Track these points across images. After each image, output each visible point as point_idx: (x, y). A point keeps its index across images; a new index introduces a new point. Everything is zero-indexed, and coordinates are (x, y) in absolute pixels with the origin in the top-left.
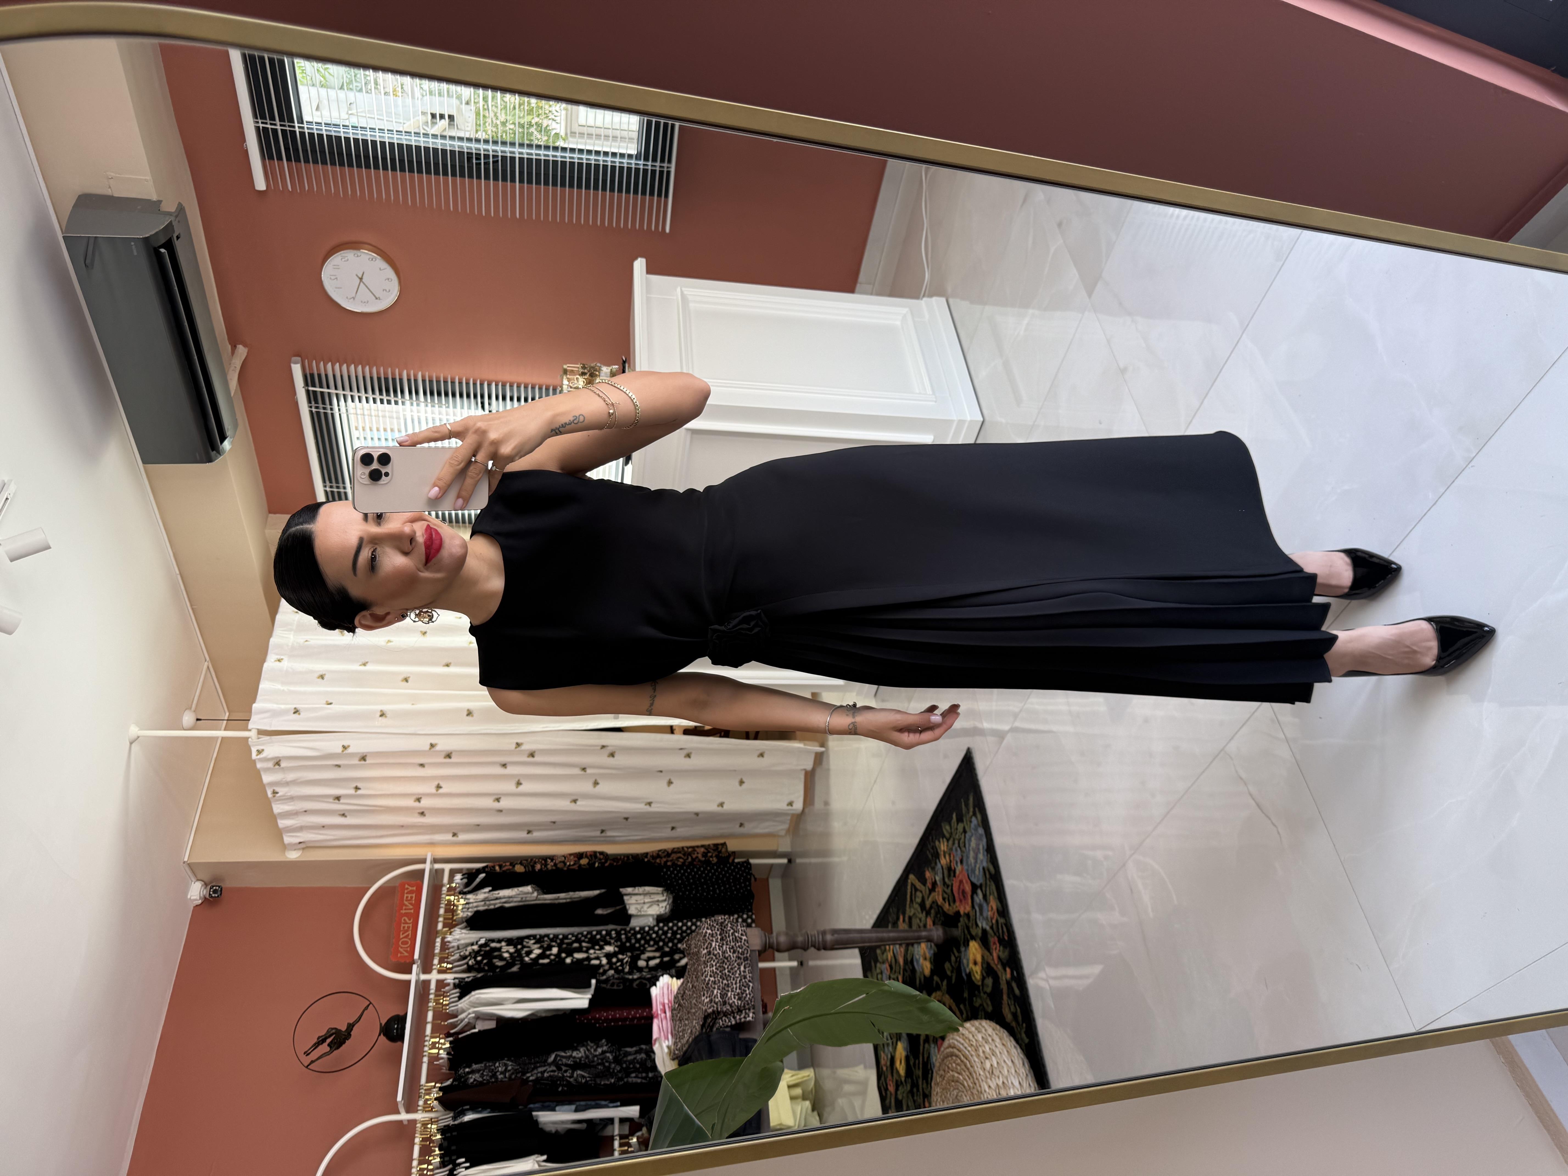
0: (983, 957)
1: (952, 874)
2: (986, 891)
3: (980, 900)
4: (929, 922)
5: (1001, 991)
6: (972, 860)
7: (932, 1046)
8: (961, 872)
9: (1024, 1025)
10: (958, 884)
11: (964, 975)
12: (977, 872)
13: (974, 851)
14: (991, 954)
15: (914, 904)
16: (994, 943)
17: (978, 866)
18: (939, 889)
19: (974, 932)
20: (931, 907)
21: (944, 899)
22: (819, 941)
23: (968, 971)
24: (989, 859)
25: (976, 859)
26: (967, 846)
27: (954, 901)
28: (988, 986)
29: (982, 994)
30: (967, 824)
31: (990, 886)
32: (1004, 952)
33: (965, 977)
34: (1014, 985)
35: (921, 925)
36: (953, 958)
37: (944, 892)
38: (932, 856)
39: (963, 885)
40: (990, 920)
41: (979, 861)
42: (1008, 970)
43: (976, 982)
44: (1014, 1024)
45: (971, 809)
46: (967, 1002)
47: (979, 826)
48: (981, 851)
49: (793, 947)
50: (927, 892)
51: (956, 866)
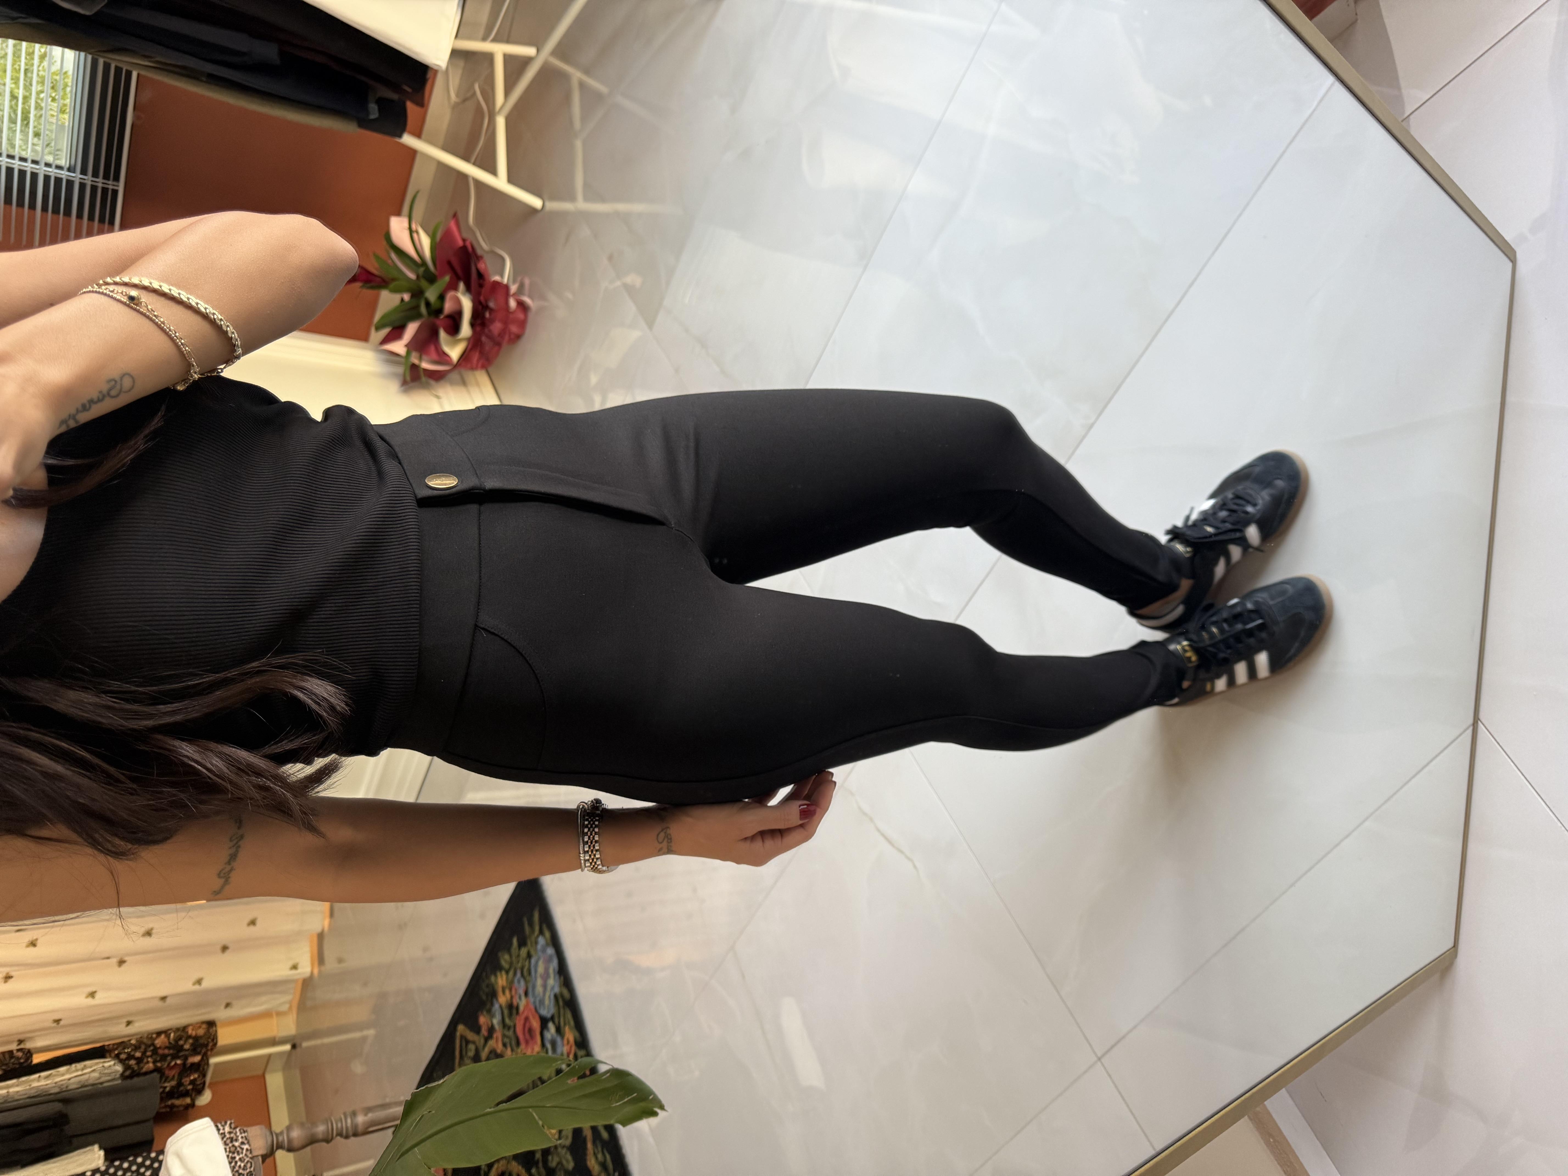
1: (514, 1012)
2: (559, 1023)
3: (552, 1036)
5: (585, 1142)
6: (539, 989)
8: (527, 1005)
10: (522, 1022)
12: (547, 1002)
13: (542, 977)
15: (466, 1059)
17: (548, 994)
18: (498, 1033)
21: (504, 1045)
22: (347, 1128)
24: (562, 983)
25: (545, 986)
26: (533, 973)
27: (518, 1043)
28: (567, 1139)
29: (560, 1151)
30: (532, 946)
31: (564, 1015)
37: (504, 1036)
38: (487, 995)
39: (530, 1022)
40: (565, 1057)
41: (549, 988)
45: (537, 928)
46: (541, 1165)
47: (547, 945)
48: (552, 975)
49: (312, 1141)
50: (482, 1041)
51: (518, 1000)
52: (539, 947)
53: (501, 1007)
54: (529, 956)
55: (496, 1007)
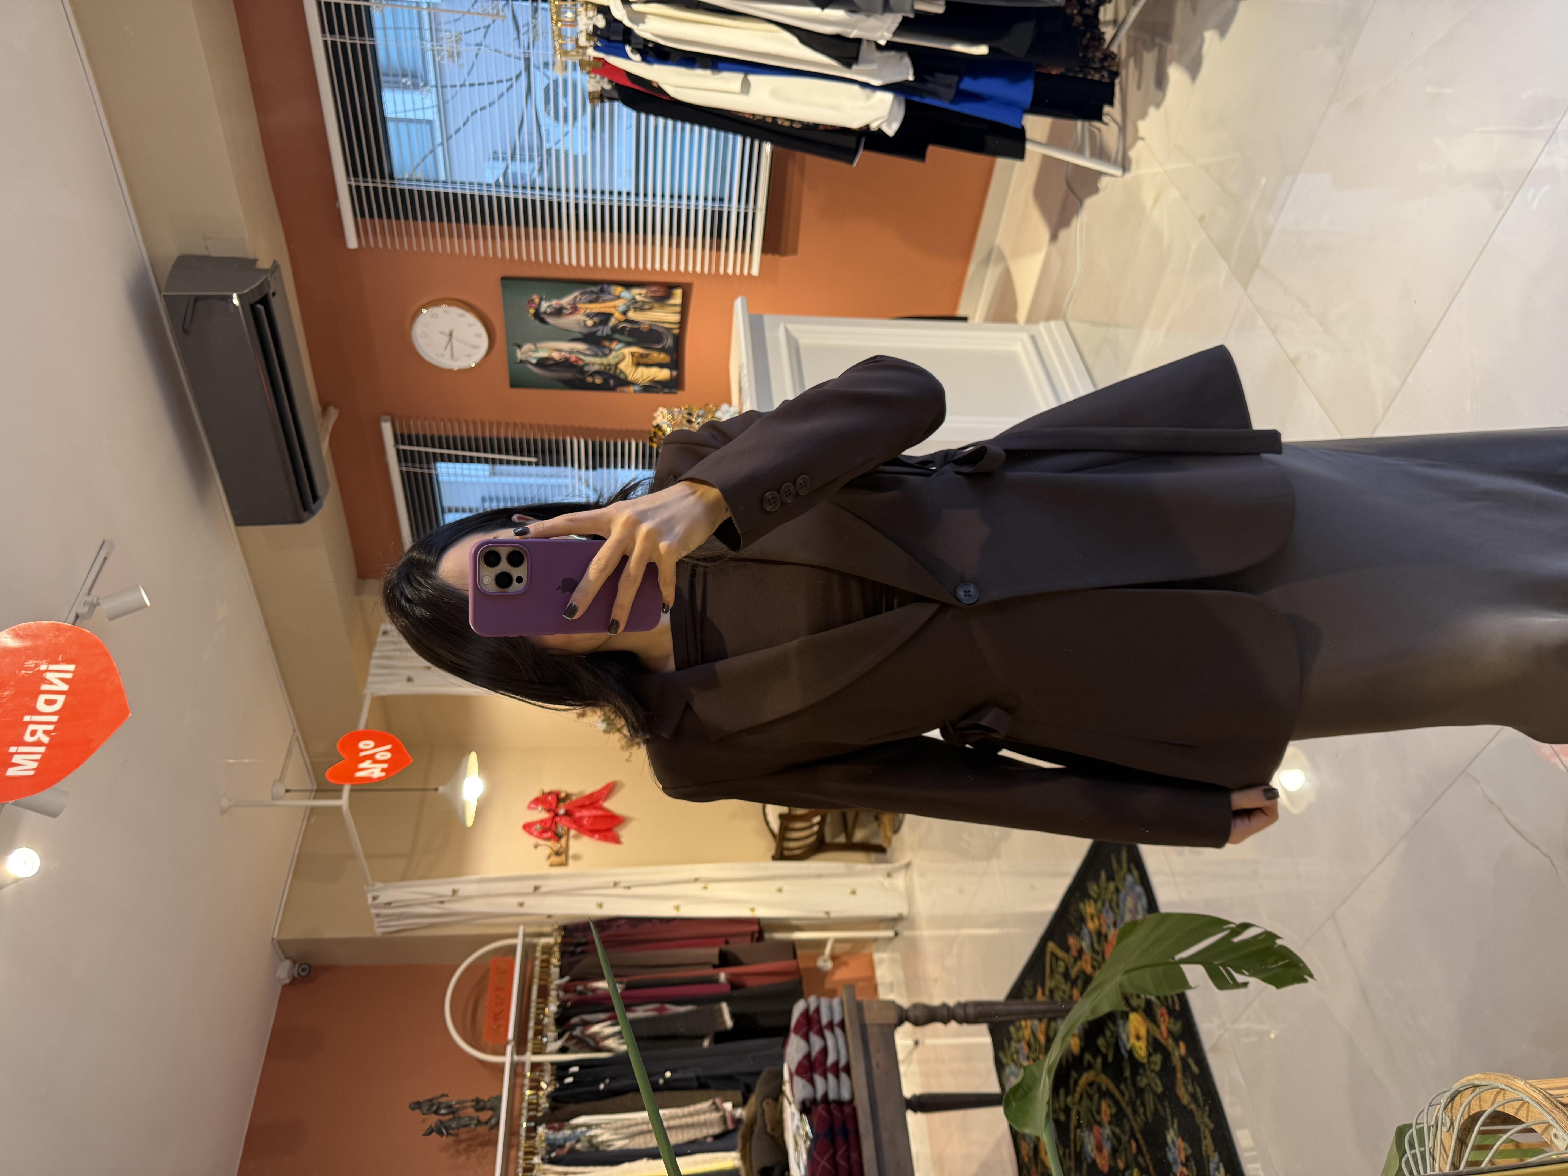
0: (1148, 1031)
1: (1103, 939)
4: (1076, 993)
5: (1173, 1070)
7: (1087, 1133)
9: (1207, 1108)
10: (1111, 949)
11: (1123, 1052)
14: (1158, 1027)
15: (1056, 974)
16: (1162, 1015)
18: (1088, 955)
19: (1134, 1002)
20: (1077, 978)
21: (1094, 968)
23: (1128, 1047)
26: (1121, 906)
28: (1155, 1063)
29: (1148, 1072)
32: (1175, 1024)
33: (1126, 1055)
34: (1191, 1062)
35: (1066, 997)
36: (1108, 1033)
37: (1093, 959)
38: (1077, 921)
42: (1182, 1045)
43: (1140, 1060)
44: (1193, 1107)
45: (1125, 865)
47: (1135, 883)
48: (1141, 912)
49: (931, 1019)
50: (1072, 960)
51: (1107, 929)
52: (1128, 883)
53: (1090, 933)
54: (1117, 891)
55: (1085, 932)
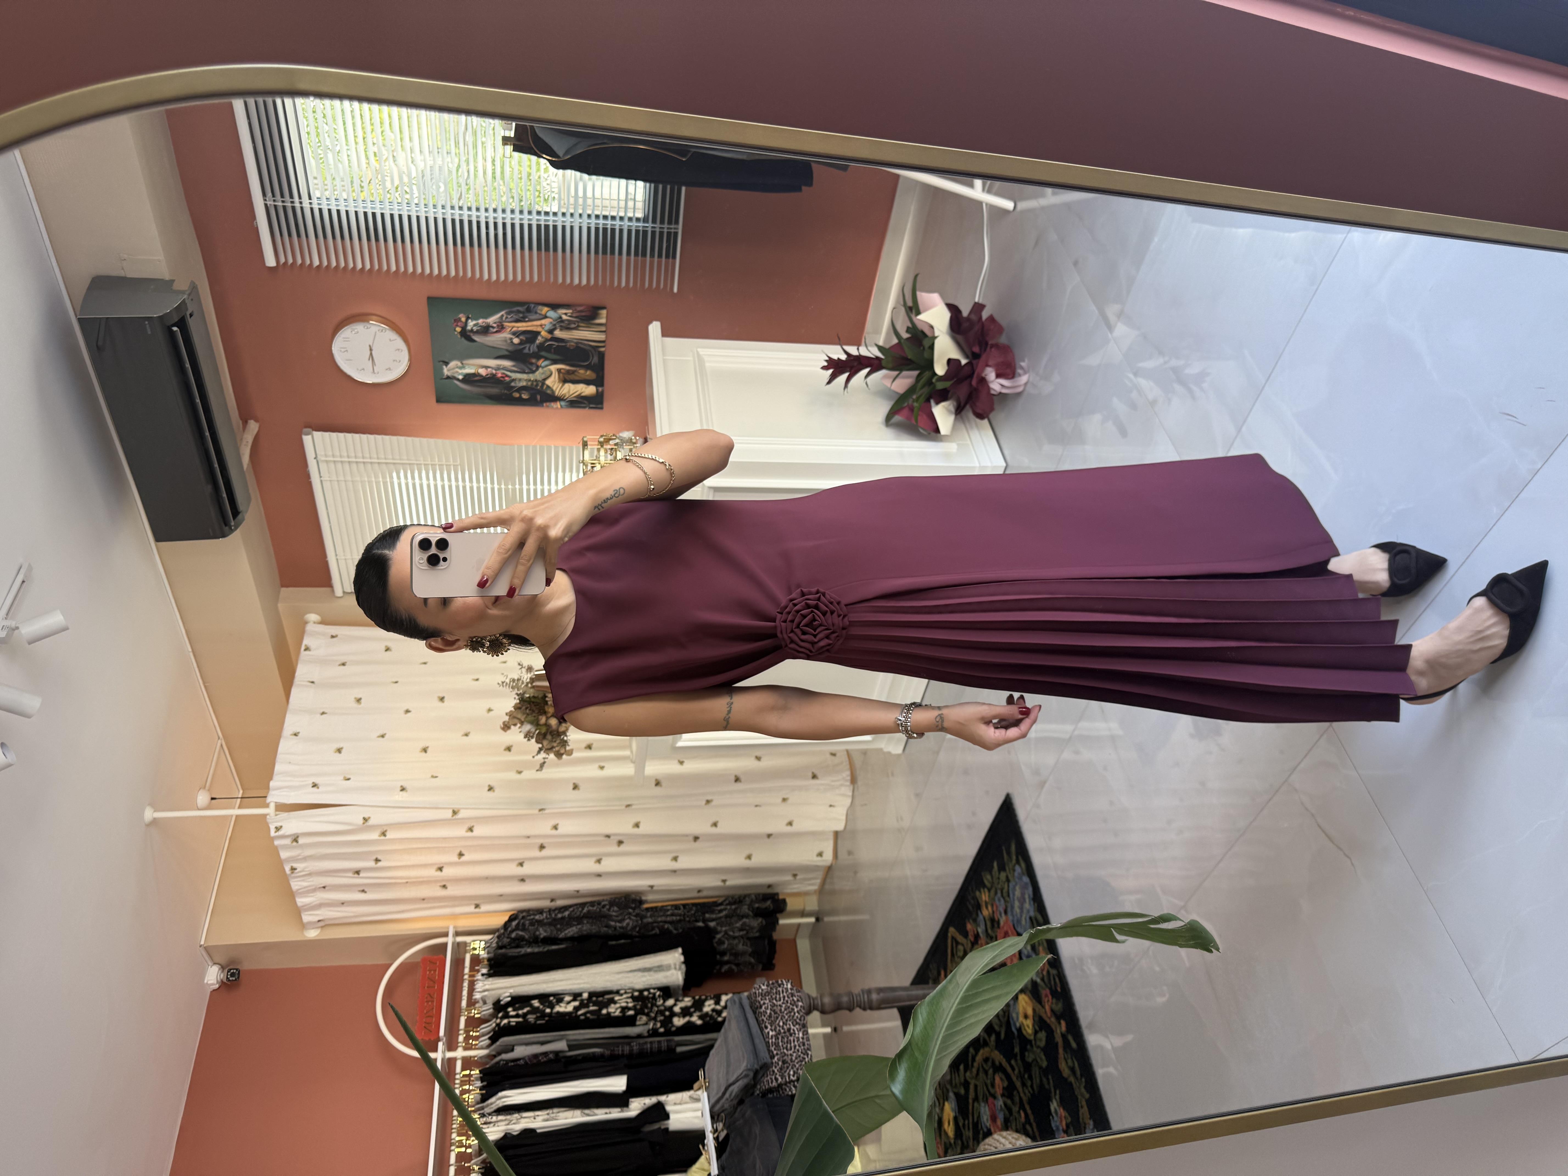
0: (1034, 1010)
1: (996, 926)
3: (1028, 952)
5: (1056, 1045)
6: (1017, 909)
7: (983, 1104)
8: (1006, 922)
9: (1083, 1080)
10: (1002, 935)
11: (1014, 1029)
12: (1023, 922)
13: (1019, 901)
14: (1043, 1007)
16: (1046, 996)
17: (1024, 916)
18: (982, 941)
22: (864, 1001)
23: (1018, 1025)
24: (1036, 907)
25: (1021, 908)
26: (1011, 895)
28: (1041, 1040)
29: (1035, 1049)
30: (1010, 872)
32: (1057, 1004)
33: (1017, 1035)
34: (1070, 1038)
38: (973, 906)
40: (1040, 971)
41: (1025, 911)
42: (1063, 1023)
43: (1028, 1037)
44: (1072, 1079)
45: (1015, 858)
46: (1018, 1058)
47: (1023, 874)
48: (1027, 900)
49: (838, 1007)
51: (999, 916)
52: (1016, 874)
53: (985, 919)
54: (1008, 880)
55: (981, 918)
